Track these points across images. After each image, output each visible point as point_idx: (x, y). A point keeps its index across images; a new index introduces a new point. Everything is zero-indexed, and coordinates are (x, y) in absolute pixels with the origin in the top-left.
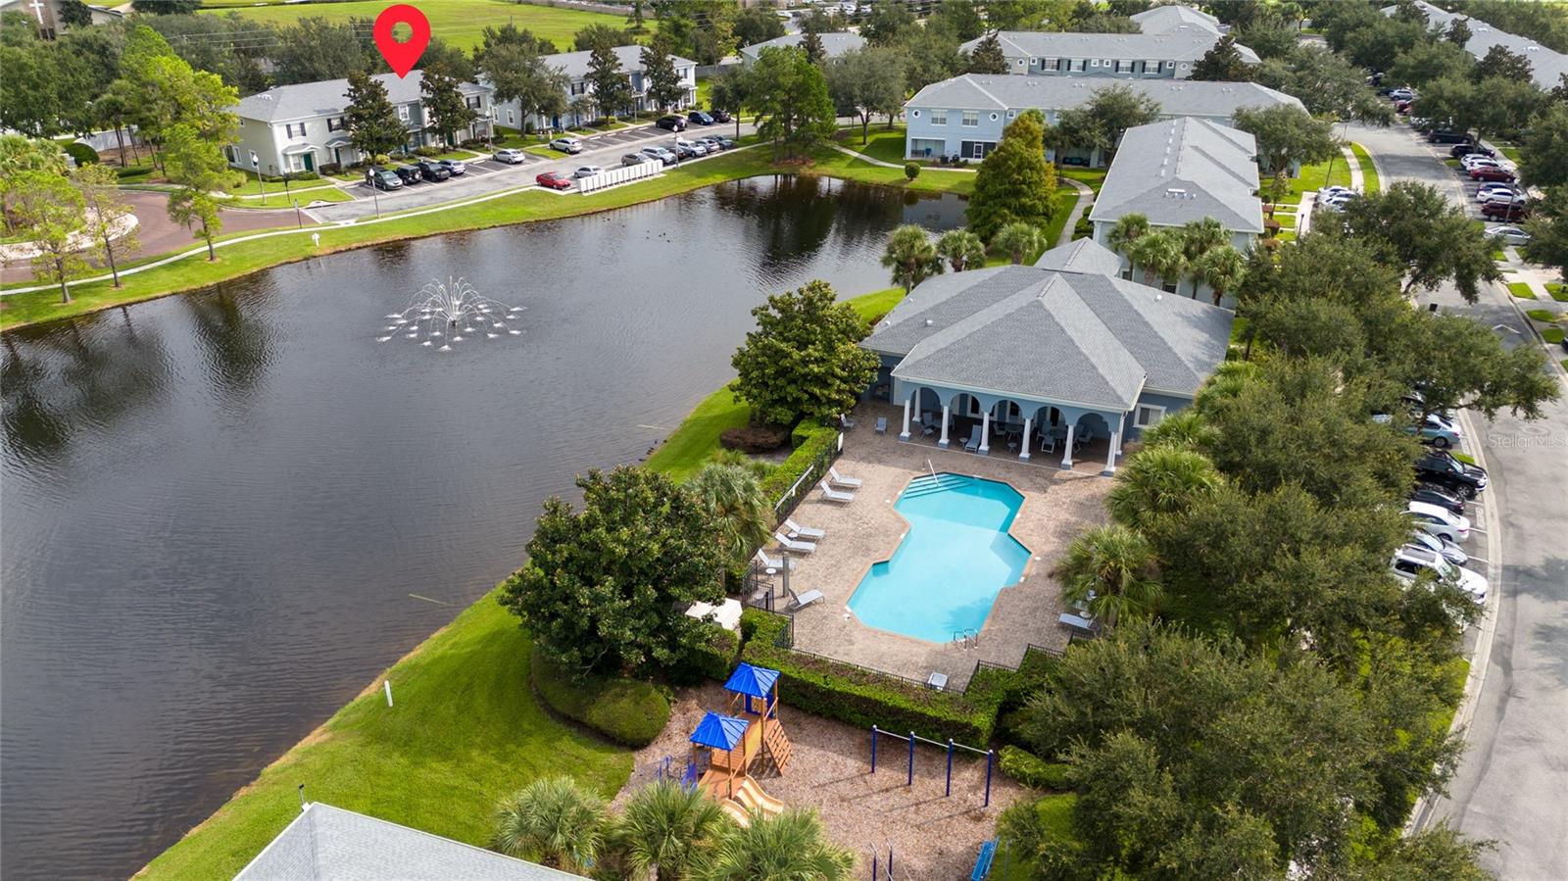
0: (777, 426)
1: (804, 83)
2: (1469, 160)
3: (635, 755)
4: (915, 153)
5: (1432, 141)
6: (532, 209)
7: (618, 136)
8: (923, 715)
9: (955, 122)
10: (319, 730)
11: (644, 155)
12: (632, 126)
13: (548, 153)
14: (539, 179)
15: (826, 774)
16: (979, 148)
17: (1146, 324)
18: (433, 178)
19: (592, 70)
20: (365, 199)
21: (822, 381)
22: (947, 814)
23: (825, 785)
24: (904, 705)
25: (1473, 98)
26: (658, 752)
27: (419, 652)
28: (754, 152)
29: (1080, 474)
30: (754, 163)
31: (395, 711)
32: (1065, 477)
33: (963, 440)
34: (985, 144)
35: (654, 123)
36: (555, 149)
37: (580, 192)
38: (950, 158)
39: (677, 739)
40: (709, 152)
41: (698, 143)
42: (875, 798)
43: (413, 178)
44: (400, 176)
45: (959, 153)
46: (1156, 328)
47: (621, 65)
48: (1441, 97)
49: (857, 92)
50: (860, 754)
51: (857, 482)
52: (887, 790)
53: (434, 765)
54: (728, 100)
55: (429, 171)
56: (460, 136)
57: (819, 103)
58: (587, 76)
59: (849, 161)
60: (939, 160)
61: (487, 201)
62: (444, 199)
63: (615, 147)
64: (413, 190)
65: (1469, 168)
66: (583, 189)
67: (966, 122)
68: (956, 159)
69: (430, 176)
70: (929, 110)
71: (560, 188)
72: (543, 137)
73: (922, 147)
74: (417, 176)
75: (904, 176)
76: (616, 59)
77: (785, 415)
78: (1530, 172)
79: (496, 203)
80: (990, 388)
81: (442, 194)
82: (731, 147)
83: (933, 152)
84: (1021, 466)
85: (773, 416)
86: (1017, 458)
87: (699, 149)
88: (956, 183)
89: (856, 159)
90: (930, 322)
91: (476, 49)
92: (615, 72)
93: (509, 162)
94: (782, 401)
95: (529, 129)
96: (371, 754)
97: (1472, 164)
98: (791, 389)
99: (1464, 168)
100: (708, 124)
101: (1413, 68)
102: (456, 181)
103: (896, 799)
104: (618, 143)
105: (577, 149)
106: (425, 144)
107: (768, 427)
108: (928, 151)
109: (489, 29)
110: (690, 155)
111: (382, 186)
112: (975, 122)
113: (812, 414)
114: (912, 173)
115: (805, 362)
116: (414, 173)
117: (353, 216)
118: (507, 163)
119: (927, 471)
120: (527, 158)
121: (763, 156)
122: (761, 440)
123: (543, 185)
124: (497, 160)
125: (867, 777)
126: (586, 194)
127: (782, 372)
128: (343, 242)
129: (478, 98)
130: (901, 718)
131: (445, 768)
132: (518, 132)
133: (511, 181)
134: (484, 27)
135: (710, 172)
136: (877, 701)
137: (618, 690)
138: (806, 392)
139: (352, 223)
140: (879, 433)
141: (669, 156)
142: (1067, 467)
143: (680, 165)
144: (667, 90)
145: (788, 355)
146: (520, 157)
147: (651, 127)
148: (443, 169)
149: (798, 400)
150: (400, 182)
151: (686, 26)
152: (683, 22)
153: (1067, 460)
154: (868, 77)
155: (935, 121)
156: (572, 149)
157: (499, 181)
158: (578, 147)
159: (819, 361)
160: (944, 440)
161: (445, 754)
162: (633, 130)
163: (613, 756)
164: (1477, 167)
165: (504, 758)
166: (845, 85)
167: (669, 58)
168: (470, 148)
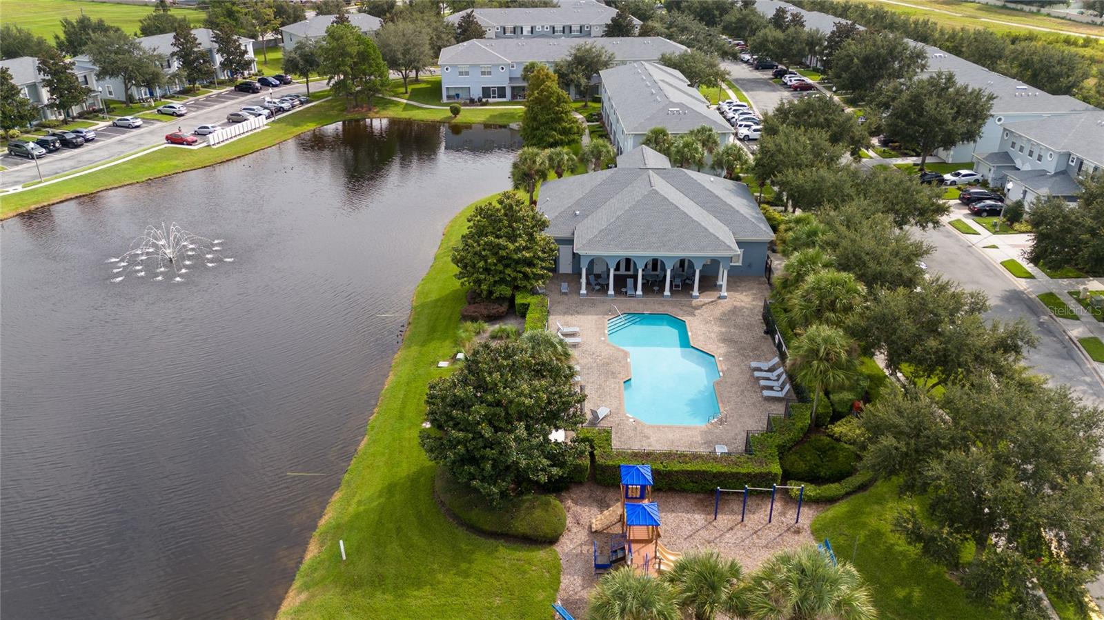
0: (501, 299)
1: (365, 51)
2: (787, 78)
3: (554, 547)
4: (449, 97)
5: (757, 69)
6: (175, 162)
7: (208, 99)
8: (738, 473)
9: (476, 74)
10: (291, 593)
11: (244, 113)
12: (215, 92)
13: (159, 117)
14: (167, 138)
15: (688, 529)
16: (494, 91)
17: (717, 196)
18: (70, 145)
19: (176, 49)
20: (16, 168)
21: (530, 263)
22: (777, 534)
23: (691, 536)
24: (723, 470)
25: (785, 40)
26: (568, 542)
27: (330, 515)
28: (327, 104)
29: (706, 300)
30: (331, 113)
31: (350, 562)
32: (699, 303)
33: (624, 290)
34: (498, 88)
35: (233, 88)
36: (162, 113)
37: (209, 146)
38: (476, 99)
39: (574, 530)
40: (293, 107)
41: (283, 101)
42: (728, 535)
43: (54, 146)
44: (42, 146)
45: (481, 96)
46: (724, 200)
47: (200, 44)
48: (767, 41)
49: (400, 56)
50: (698, 509)
51: (576, 329)
52: (732, 529)
53: (415, 593)
54: (300, 67)
55: (66, 140)
56: (75, 110)
57: (377, 65)
58: (173, 54)
59: (403, 106)
60: (468, 101)
61: (133, 159)
62: (92, 162)
63: (211, 109)
64: (56, 156)
65: (789, 83)
66: (212, 143)
67: (483, 73)
68: (480, 100)
69: (67, 144)
70: (456, 66)
71: (189, 144)
72: (146, 104)
73: (452, 93)
74: (57, 145)
75: (451, 114)
76: (196, 39)
77: (506, 291)
78: (843, 83)
79: (141, 160)
80: (642, 252)
81: (86, 157)
82: (308, 102)
83: (461, 95)
84: (668, 301)
85: (498, 293)
86: (663, 296)
87: (286, 105)
88: (488, 116)
89: (407, 104)
90: (578, 212)
91: (57, 37)
92: (195, 49)
93: (129, 127)
94: (502, 281)
95: (130, 99)
96: (357, 597)
97: (791, 81)
98: (508, 271)
99: (786, 84)
100: (276, 86)
101: (735, 23)
102: (90, 146)
103: (740, 533)
104: (213, 105)
105: (183, 112)
106: (46, 117)
107: (494, 302)
108: (458, 95)
109: (66, 21)
110: (280, 110)
111: (28, 156)
112: (489, 73)
113: (525, 287)
114: (456, 111)
115: (518, 250)
116: (54, 142)
117: (16, 183)
118: (128, 127)
119: (613, 314)
120: (144, 122)
121: (336, 106)
122: (493, 311)
123: (172, 143)
124: (117, 126)
125: (714, 523)
126: (214, 147)
127: (501, 259)
128: (22, 206)
129: (85, 77)
130: (722, 479)
131: (426, 592)
132: (122, 102)
133: (142, 142)
134: (61, 18)
135: (302, 121)
136: (704, 471)
137: (527, 504)
138: (520, 272)
139: (19, 189)
140: (565, 294)
141: (266, 112)
142: (697, 297)
143: (277, 118)
144: (236, 63)
145: (505, 248)
146: (139, 122)
147: (231, 91)
148: (78, 137)
149: (515, 279)
150: (44, 151)
151: (238, 12)
152: (235, 8)
153: (696, 293)
154: (405, 45)
155: (461, 73)
156: (179, 113)
157: (131, 143)
158: (183, 110)
159: (526, 248)
160: (611, 292)
161: (418, 583)
162: (218, 94)
163: (541, 552)
164: (794, 82)
165: (466, 575)
166: (391, 51)
167: (235, 37)
168: (88, 118)
